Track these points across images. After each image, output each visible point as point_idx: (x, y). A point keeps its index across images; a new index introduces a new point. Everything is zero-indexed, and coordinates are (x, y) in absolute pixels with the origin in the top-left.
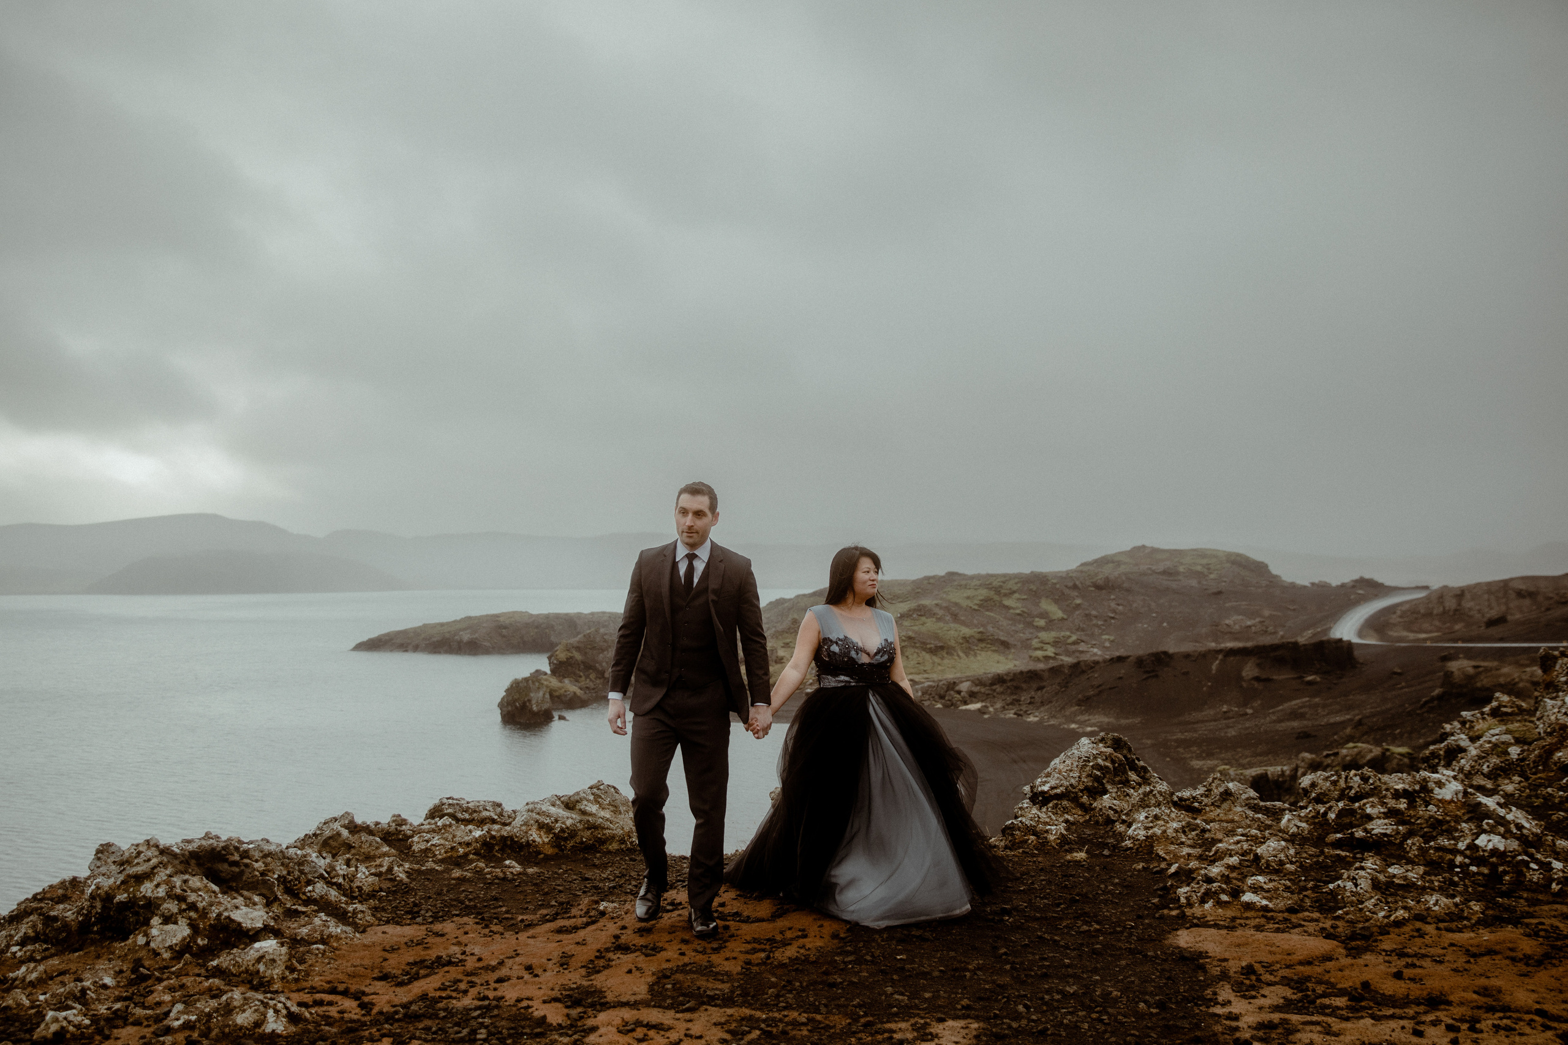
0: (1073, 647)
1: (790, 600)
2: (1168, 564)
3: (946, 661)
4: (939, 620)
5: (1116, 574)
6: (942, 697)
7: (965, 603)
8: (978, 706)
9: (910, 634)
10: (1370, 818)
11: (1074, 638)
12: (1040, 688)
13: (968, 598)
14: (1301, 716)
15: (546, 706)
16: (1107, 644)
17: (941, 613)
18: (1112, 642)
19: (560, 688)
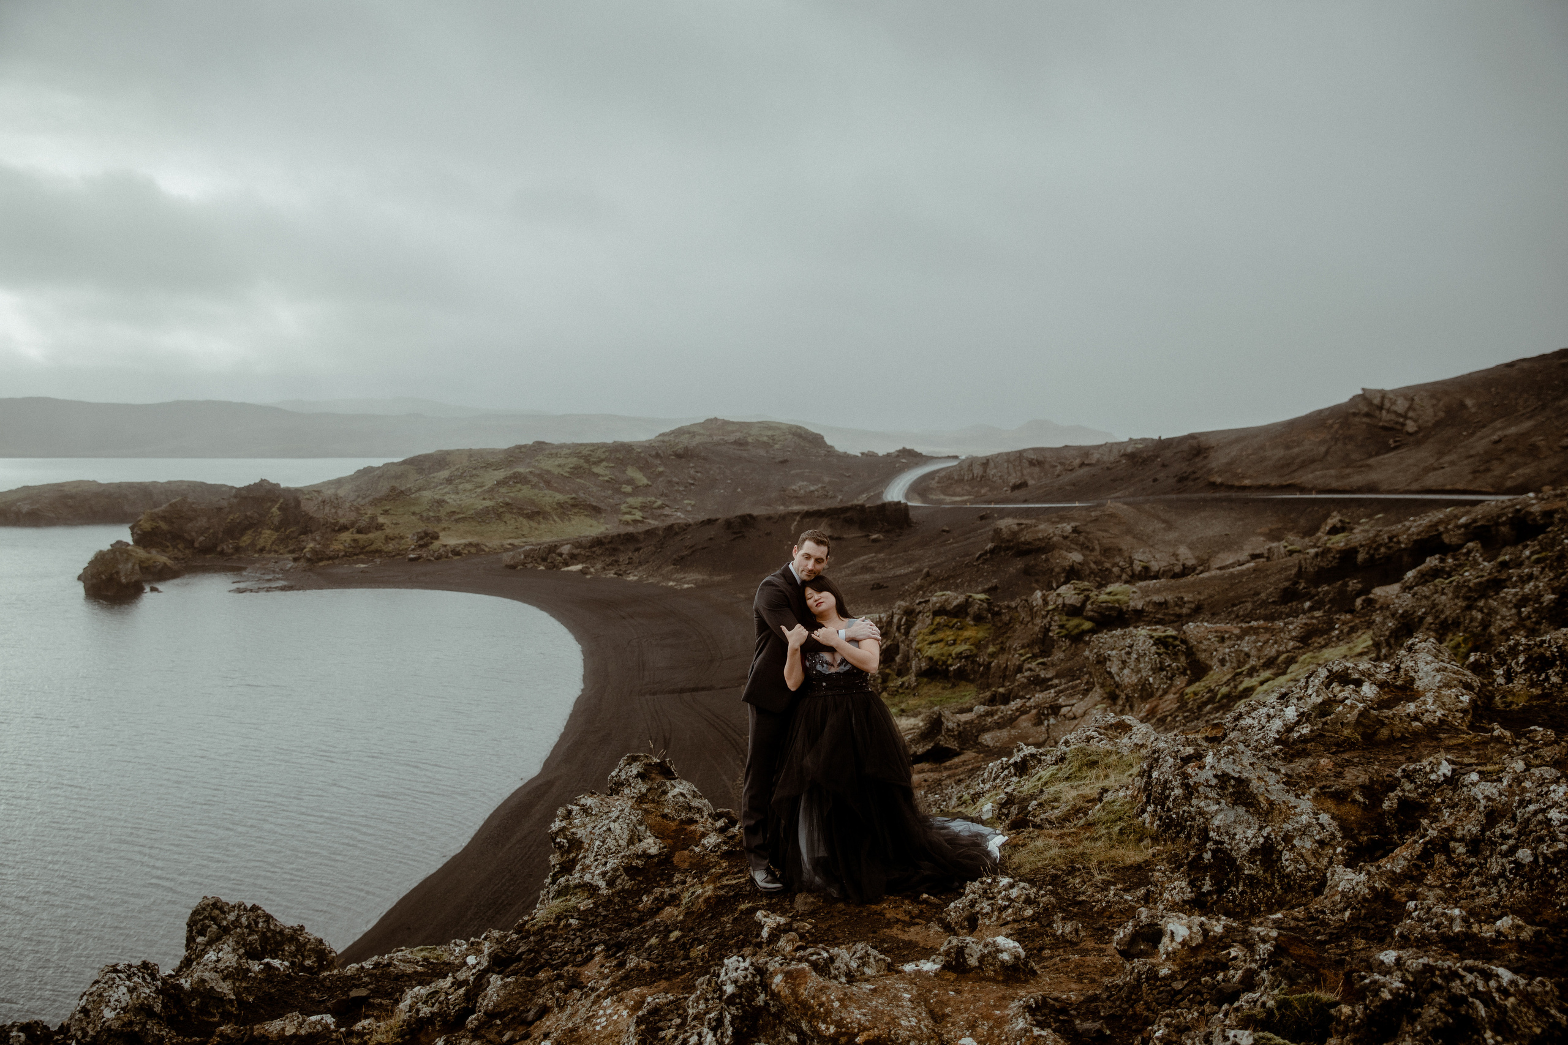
0: (659, 511)
1: (379, 468)
2: (738, 435)
3: (543, 526)
4: (534, 486)
5: (694, 444)
6: (544, 559)
7: (556, 471)
8: (579, 567)
9: (507, 500)
11: (659, 503)
12: (638, 550)
13: (559, 466)
14: (871, 570)
15: (135, 577)
16: (689, 508)
17: (535, 480)
18: (693, 506)
19: (148, 559)
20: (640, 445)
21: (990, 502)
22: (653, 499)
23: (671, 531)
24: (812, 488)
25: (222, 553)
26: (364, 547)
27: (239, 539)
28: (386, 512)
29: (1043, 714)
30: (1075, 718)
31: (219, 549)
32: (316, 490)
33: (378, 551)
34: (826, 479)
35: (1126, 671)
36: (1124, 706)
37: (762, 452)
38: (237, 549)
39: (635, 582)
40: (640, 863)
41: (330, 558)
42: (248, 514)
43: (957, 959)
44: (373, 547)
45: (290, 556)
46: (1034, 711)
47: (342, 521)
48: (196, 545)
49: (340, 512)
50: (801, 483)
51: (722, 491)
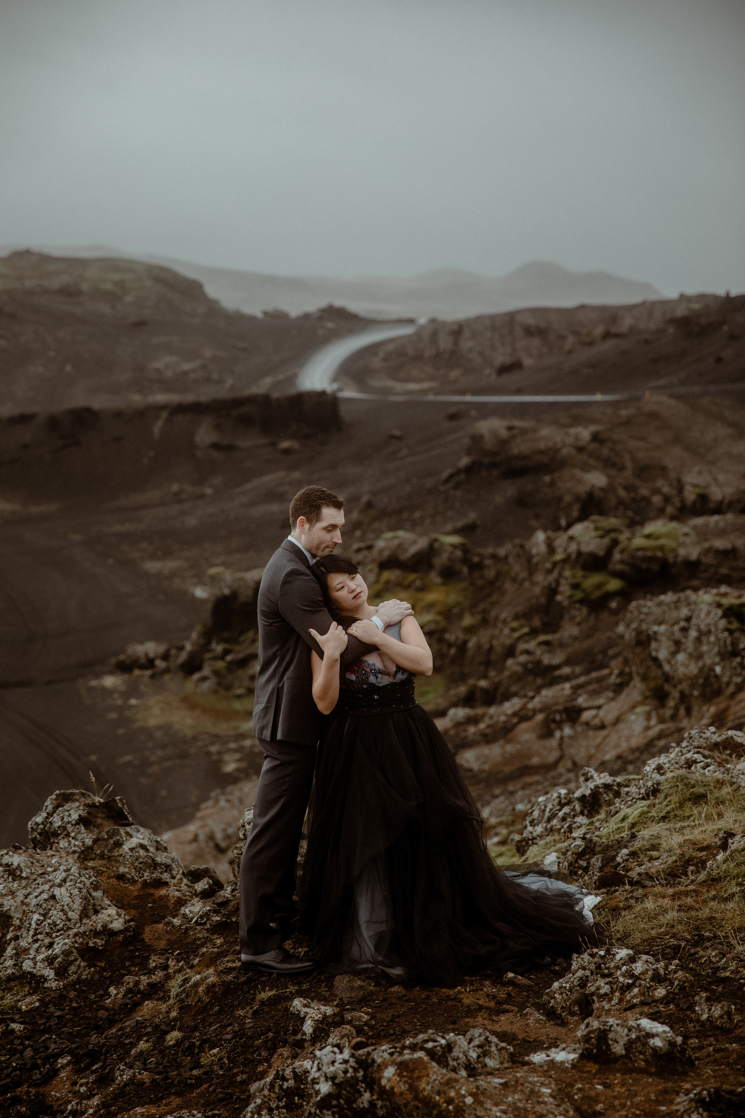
2: (65, 279)
21: (463, 393)
24: (186, 367)
29: (554, 721)
30: (602, 727)
34: (208, 352)
35: (681, 657)
36: (676, 708)
37: (105, 308)
40: (99, 942)
43: (598, 1046)
46: (540, 717)
50: (168, 359)
51: (40, 370)
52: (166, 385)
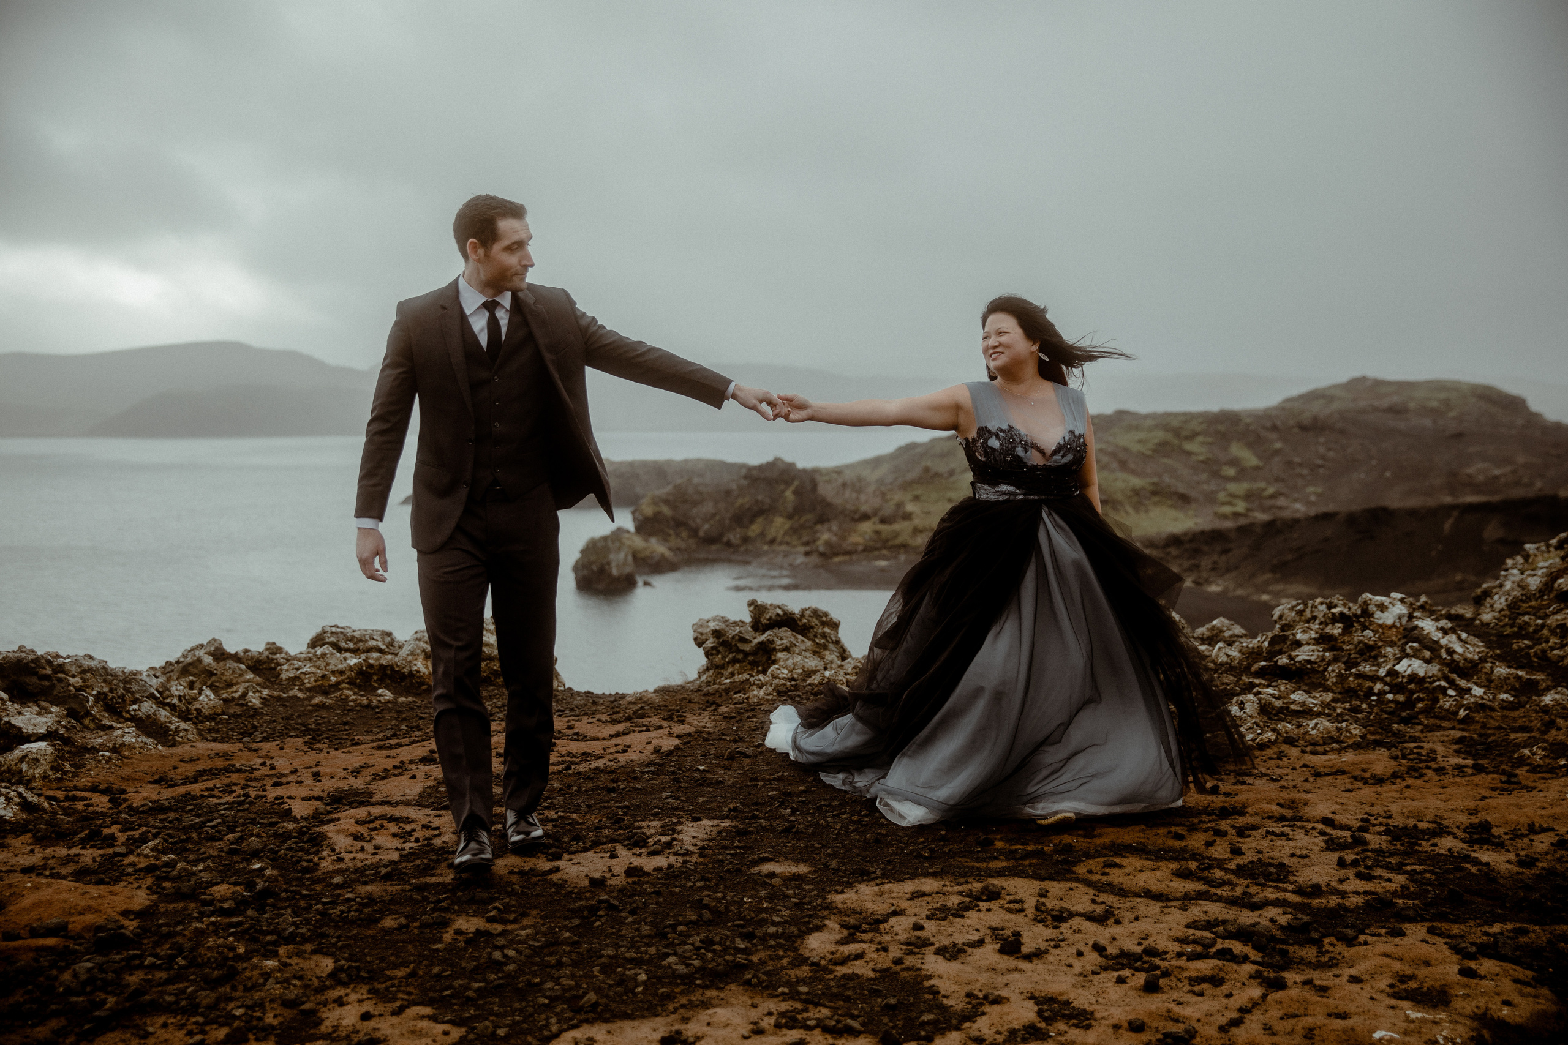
0: (1270, 502)
2: (1395, 399)
5: (1329, 412)
7: (1136, 448)
10: (1298, 644)
11: (1271, 490)
12: (1225, 551)
13: (1140, 441)
15: (628, 570)
16: (1313, 498)
18: (1319, 495)
19: (645, 549)
20: (1252, 414)
22: (1263, 485)
23: (1273, 528)
24: (1497, 472)
25: (728, 544)
26: (887, 541)
27: (747, 527)
28: (916, 498)
31: (725, 539)
32: (838, 471)
33: (904, 546)
34: (1521, 459)
37: (1427, 422)
38: (746, 540)
39: (1218, 594)
41: (847, 553)
42: (760, 497)
44: (898, 541)
45: (802, 549)
47: (865, 508)
48: (701, 534)
49: (863, 497)
50: (1481, 465)
51: (1363, 476)
52: (1477, 488)
